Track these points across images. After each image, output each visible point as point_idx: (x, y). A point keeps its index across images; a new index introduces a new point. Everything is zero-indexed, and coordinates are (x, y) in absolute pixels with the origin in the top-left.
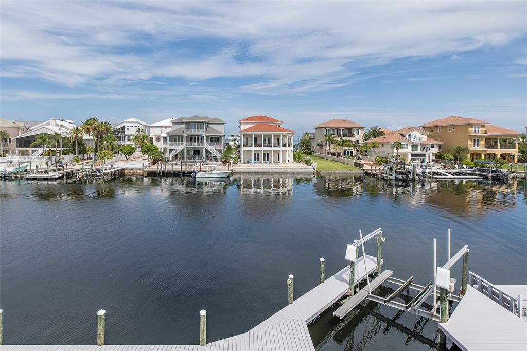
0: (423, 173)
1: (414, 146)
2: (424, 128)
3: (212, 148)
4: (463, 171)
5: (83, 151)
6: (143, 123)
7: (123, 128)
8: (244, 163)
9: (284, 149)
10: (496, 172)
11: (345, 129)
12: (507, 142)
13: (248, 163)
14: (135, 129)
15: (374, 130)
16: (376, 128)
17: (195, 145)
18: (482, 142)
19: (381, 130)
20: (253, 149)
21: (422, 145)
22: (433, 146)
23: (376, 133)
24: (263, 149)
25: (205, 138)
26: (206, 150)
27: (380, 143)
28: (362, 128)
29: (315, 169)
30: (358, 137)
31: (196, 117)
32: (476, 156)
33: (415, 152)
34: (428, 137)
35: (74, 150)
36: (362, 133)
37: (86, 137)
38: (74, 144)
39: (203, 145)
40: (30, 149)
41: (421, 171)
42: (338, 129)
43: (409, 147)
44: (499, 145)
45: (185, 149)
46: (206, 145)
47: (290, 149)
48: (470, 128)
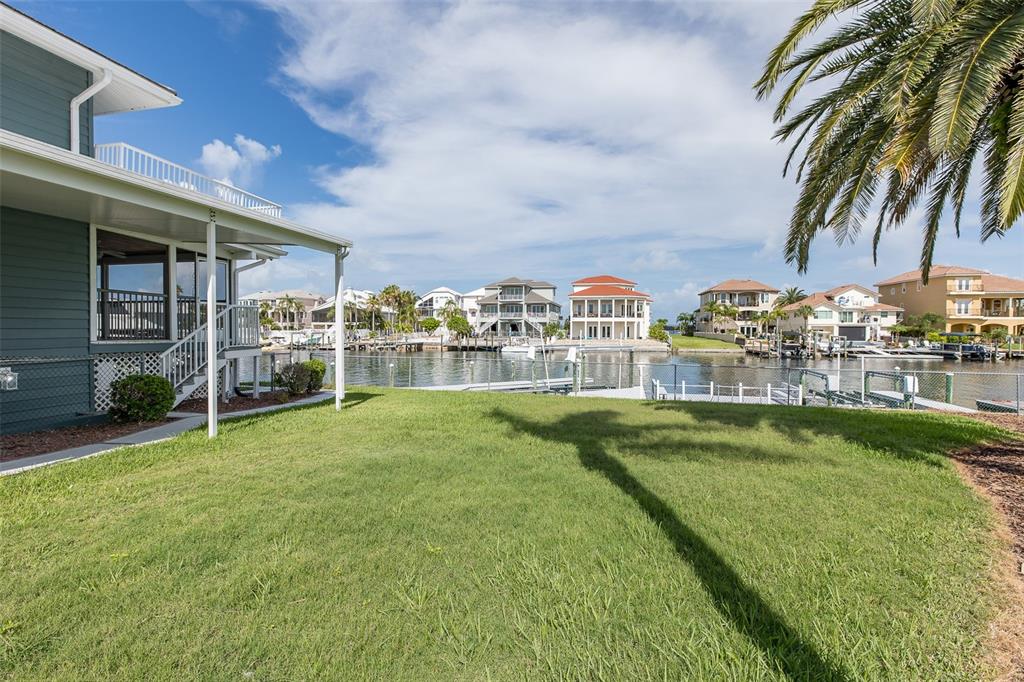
0: (830, 348)
1: (846, 314)
3: (534, 320)
4: (921, 349)
5: (381, 327)
6: (456, 293)
7: (431, 300)
8: (573, 338)
9: (631, 319)
11: (743, 294)
14: (445, 300)
15: (791, 293)
16: (795, 289)
17: (512, 316)
18: (978, 304)
20: (586, 319)
21: (861, 311)
22: (884, 314)
23: (794, 297)
24: (599, 319)
25: (525, 307)
26: (526, 323)
28: (776, 292)
29: (669, 346)
30: (767, 305)
31: (514, 279)
33: (846, 324)
34: (881, 300)
35: (371, 324)
36: (772, 298)
37: (385, 309)
38: (370, 318)
39: (521, 316)
40: (326, 324)
41: (827, 345)
42: (732, 295)
43: (836, 316)
44: (1011, 310)
45: (499, 322)
46: (526, 316)
47: (640, 320)
48: (949, 282)
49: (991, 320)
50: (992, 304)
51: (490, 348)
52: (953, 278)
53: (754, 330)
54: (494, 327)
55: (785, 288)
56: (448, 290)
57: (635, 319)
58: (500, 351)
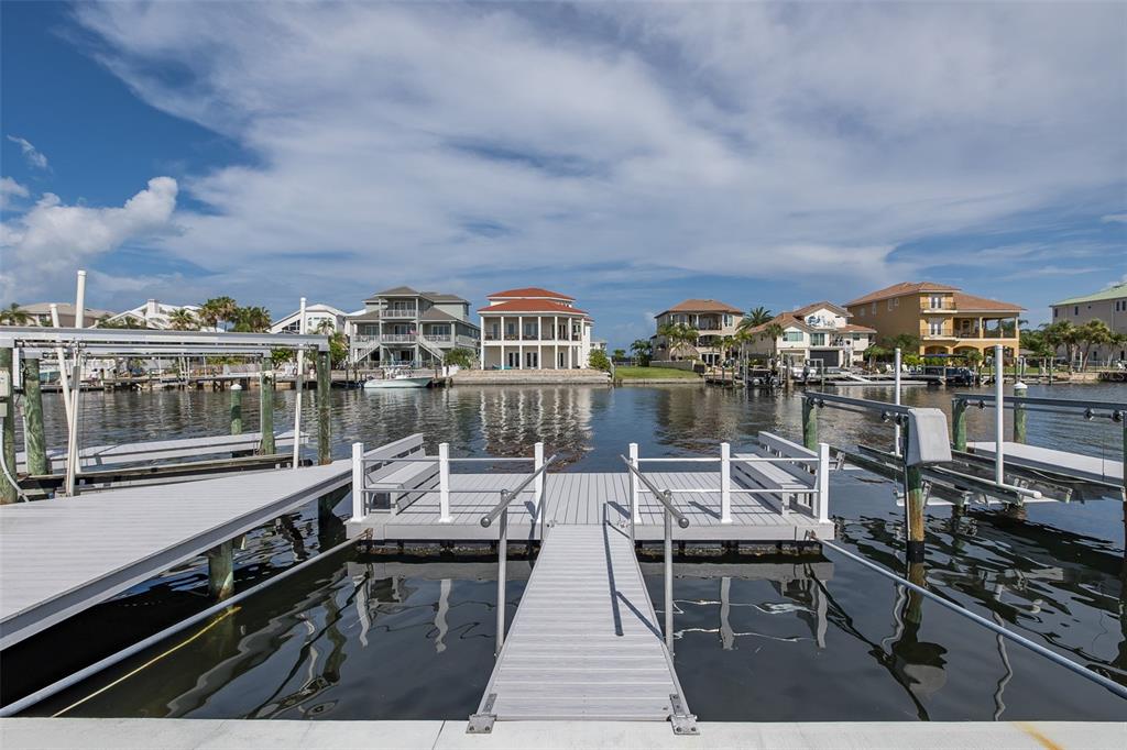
0: (806, 374)
1: (817, 336)
2: (844, 306)
3: (434, 346)
8: (486, 368)
9: (563, 343)
10: (955, 371)
11: (705, 315)
13: (494, 368)
15: (757, 315)
16: (761, 310)
17: (400, 340)
18: (948, 325)
20: (502, 343)
21: (832, 333)
22: (856, 337)
24: (521, 343)
25: (420, 328)
26: (422, 349)
28: (739, 314)
29: (612, 376)
30: (730, 328)
33: (817, 347)
34: (849, 321)
36: (736, 320)
39: (414, 339)
41: (802, 371)
42: (691, 316)
43: (807, 338)
44: (981, 330)
45: (382, 347)
46: (421, 340)
47: (576, 343)
48: (923, 300)
49: (963, 342)
50: (963, 324)
51: (352, 382)
52: (926, 295)
53: (717, 357)
54: (375, 355)
55: (749, 310)
56: (329, 309)
57: (570, 343)
58: (363, 387)
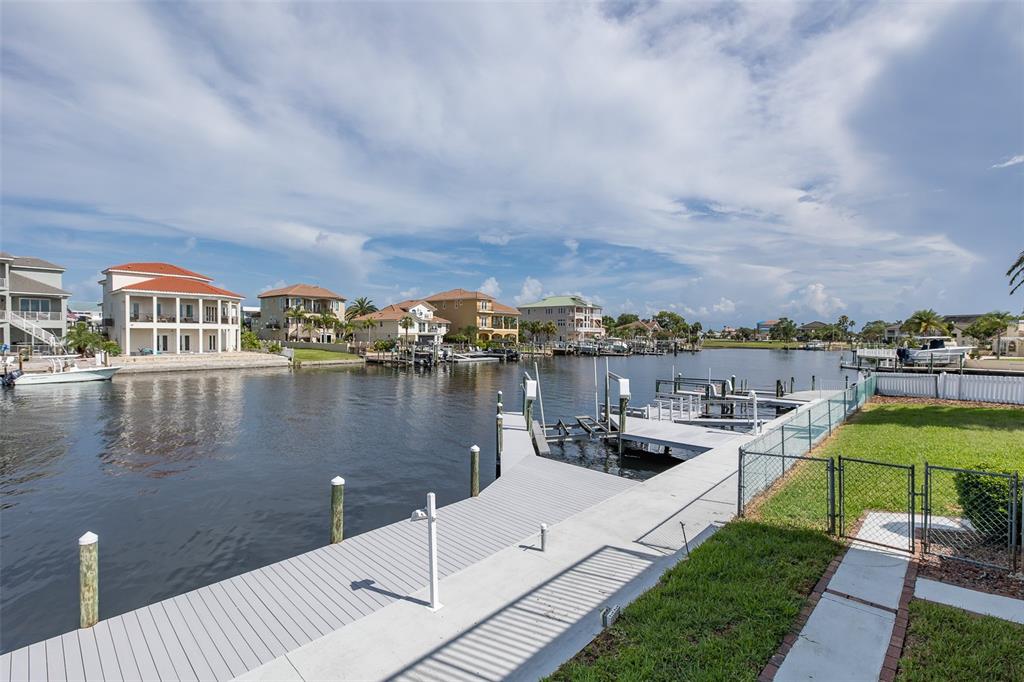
1: (422, 324)
2: (429, 302)
3: (33, 325)
4: (478, 353)
8: (133, 354)
9: (225, 326)
11: (318, 300)
12: (509, 321)
13: (142, 353)
15: (361, 303)
16: (364, 301)
18: (489, 321)
19: (371, 304)
20: (155, 325)
21: (428, 323)
22: (440, 326)
23: (363, 308)
24: (178, 326)
25: (10, 302)
27: (376, 322)
28: (343, 301)
29: (290, 359)
30: (340, 312)
32: (485, 336)
33: (423, 333)
36: (343, 307)
41: (442, 353)
42: (306, 301)
43: (417, 325)
44: (503, 324)
46: (12, 317)
48: (477, 304)
49: (496, 331)
57: (219, 326)
58: (14, 384)
